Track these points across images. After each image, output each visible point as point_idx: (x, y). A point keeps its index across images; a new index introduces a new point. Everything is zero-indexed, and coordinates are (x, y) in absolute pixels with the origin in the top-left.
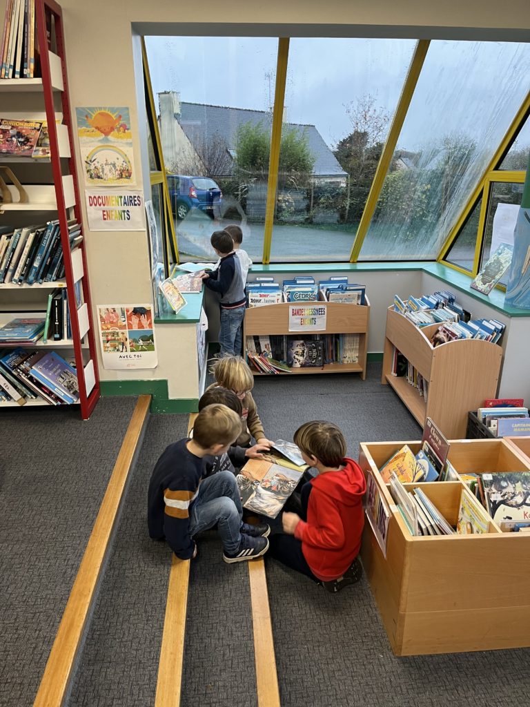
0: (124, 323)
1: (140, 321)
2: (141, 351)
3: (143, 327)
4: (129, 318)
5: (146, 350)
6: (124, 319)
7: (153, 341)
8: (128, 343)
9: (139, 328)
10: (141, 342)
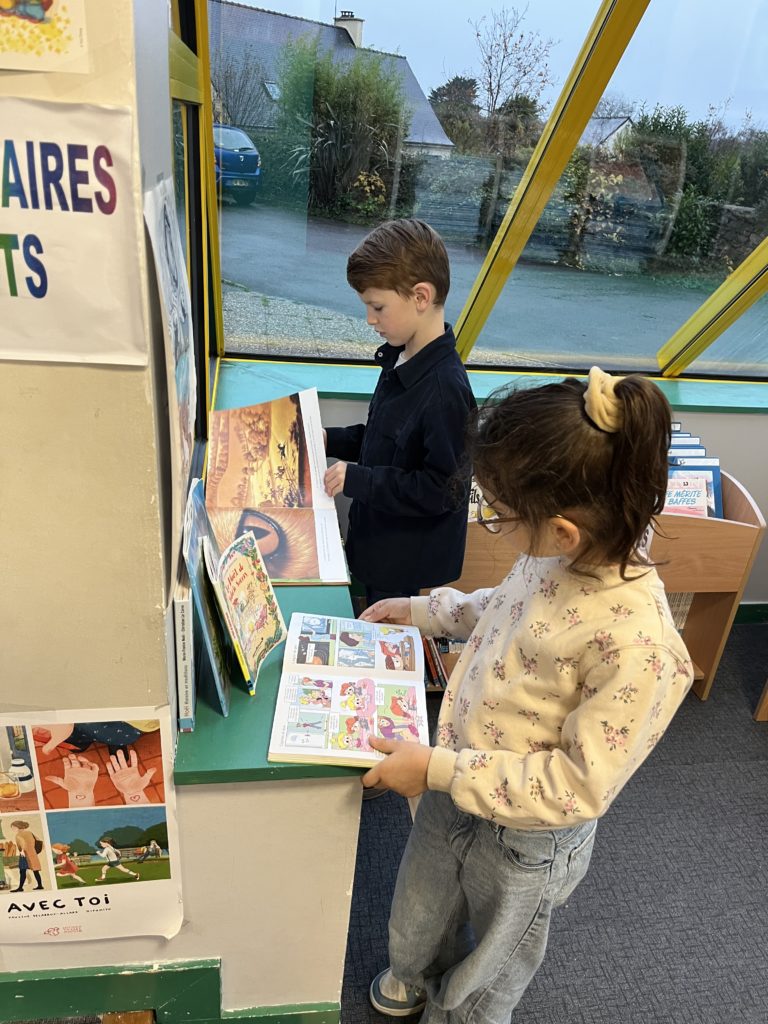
0: (26, 786)
1: (104, 774)
2: (108, 881)
3: (118, 797)
4: (52, 765)
5: (132, 879)
6: (25, 771)
7: (164, 845)
8: (46, 861)
9: (98, 802)
10: (108, 852)
